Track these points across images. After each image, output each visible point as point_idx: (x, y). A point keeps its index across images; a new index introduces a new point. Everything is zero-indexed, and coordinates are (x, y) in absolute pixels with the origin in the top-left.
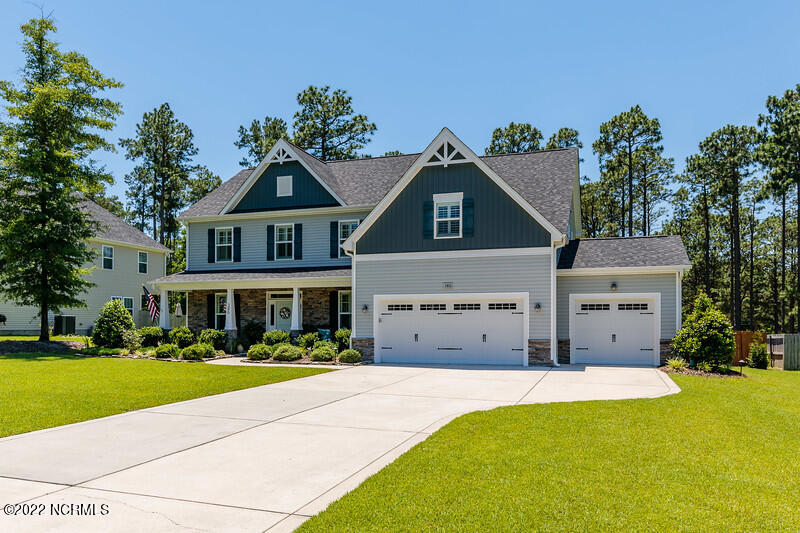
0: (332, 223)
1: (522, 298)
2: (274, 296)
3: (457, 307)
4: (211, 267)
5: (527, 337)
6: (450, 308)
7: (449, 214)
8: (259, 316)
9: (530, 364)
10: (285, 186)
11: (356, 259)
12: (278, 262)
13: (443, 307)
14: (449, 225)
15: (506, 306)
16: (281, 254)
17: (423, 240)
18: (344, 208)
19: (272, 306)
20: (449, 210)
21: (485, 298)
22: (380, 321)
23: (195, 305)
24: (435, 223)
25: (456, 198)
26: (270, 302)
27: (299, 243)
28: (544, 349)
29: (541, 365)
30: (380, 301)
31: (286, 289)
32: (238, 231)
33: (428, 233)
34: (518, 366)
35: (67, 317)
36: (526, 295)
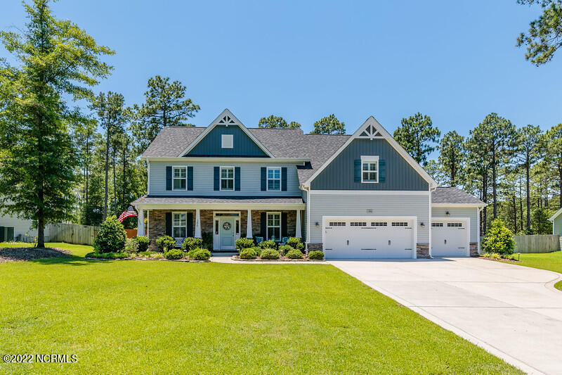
0: (262, 168)
1: (413, 220)
2: (217, 215)
3: (373, 224)
4: (169, 193)
5: (416, 242)
6: (369, 225)
7: (369, 168)
8: (207, 228)
9: (418, 258)
10: (227, 141)
11: (310, 193)
12: (222, 192)
13: (365, 224)
14: (369, 175)
15: (402, 224)
16: (224, 187)
17: (354, 182)
18: (273, 159)
19: (217, 222)
20: (369, 166)
21: (389, 219)
22: (326, 232)
23: (155, 220)
24: (362, 174)
25: (375, 159)
26: (215, 219)
27: (238, 180)
28: (425, 249)
29: (424, 258)
30: (326, 220)
31: (228, 210)
32: (190, 169)
33: (357, 179)
34: (410, 259)
35: (8, 228)
36: (415, 218)
